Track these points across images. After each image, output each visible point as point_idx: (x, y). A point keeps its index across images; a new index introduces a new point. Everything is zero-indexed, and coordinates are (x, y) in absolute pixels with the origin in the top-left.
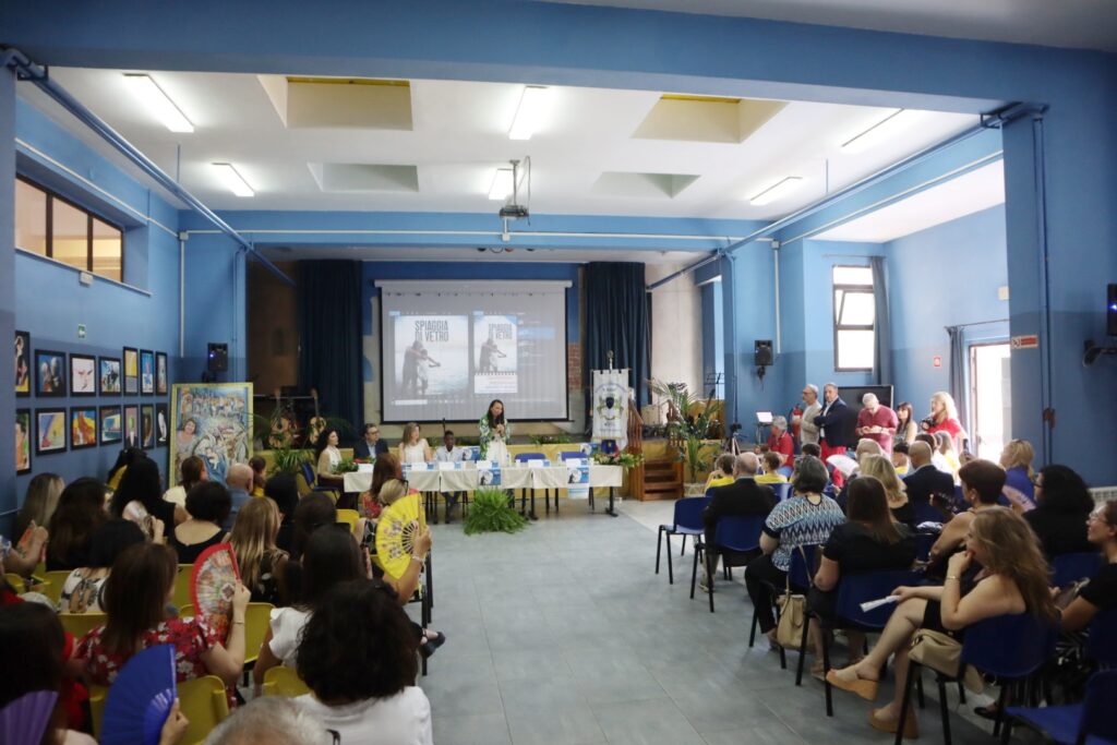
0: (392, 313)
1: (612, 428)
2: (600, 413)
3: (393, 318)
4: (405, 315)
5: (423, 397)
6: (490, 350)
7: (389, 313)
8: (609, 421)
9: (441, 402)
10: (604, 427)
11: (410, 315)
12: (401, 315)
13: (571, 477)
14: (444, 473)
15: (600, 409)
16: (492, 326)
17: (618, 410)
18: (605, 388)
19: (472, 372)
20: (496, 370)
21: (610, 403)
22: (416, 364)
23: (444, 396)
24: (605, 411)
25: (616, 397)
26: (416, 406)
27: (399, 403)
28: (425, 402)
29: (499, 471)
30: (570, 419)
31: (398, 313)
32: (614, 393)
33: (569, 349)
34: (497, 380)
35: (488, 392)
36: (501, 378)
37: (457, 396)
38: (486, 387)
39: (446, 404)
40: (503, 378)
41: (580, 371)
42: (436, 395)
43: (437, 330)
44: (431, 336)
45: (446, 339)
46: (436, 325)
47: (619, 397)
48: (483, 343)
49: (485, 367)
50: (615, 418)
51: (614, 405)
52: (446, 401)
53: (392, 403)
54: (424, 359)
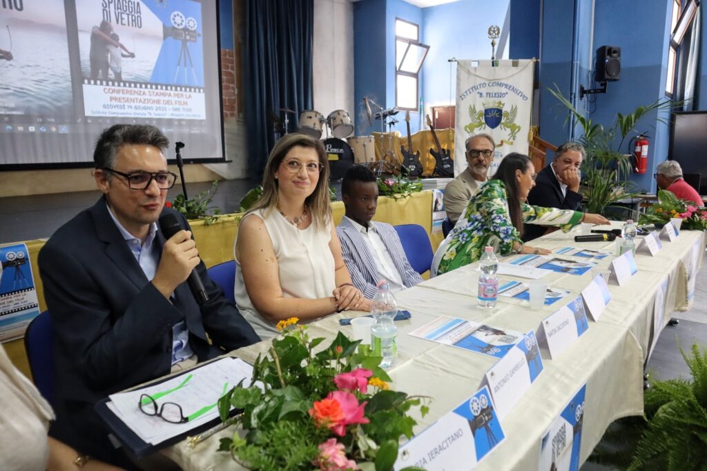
6: (107, 43)
9: (21, 129)
15: (470, 128)
17: (509, 131)
18: (483, 90)
19: (78, 78)
20: (118, 79)
21: (493, 118)
23: (27, 119)
25: (507, 108)
30: (227, 159)
32: (503, 100)
33: (222, 57)
34: (121, 95)
35: (107, 115)
36: (127, 92)
37: (53, 120)
38: (104, 106)
39: (32, 133)
40: (131, 92)
41: (236, 90)
42: (10, 116)
45: (19, 6)
47: (514, 107)
48: (94, 27)
49: (100, 71)
50: (504, 143)
51: (503, 121)
52: (32, 129)
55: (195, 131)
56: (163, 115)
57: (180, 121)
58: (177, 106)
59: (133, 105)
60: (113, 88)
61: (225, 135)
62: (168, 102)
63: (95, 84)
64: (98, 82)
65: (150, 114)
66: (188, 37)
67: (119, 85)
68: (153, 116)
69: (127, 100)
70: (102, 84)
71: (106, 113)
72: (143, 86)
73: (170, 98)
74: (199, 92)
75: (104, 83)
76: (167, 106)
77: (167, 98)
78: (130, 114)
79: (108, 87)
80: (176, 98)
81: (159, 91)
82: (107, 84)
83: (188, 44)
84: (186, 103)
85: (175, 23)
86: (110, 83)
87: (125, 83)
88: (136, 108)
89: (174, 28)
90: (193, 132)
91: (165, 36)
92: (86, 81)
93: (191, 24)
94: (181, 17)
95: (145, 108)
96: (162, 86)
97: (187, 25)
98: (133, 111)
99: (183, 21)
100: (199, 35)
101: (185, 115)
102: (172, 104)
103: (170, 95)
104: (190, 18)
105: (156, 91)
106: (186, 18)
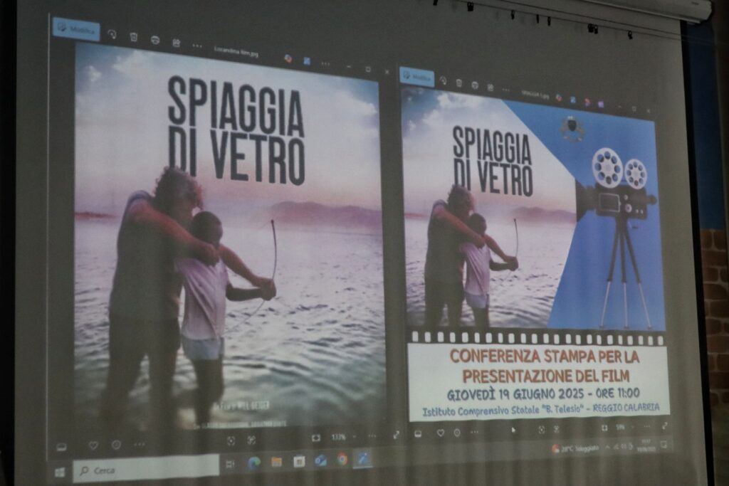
0: (63, 27)
3: (67, 51)
4: (125, 43)
5: (203, 442)
7: (54, 24)
9: (277, 462)
11: (144, 45)
12: (105, 40)
16: (464, 137)
19: (399, 328)
20: (482, 326)
22: (170, 282)
27: (87, 472)
28: (210, 465)
31: (91, 30)
34: (486, 365)
35: (457, 418)
36: (501, 355)
37: (343, 437)
38: (451, 396)
39: (300, 473)
40: (506, 357)
42: (258, 432)
43: (258, 131)
44: (236, 156)
45: (297, 176)
46: (257, 104)
48: (436, 205)
49: (445, 309)
52: (299, 461)
53: (60, 473)
54: (209, 261)
55: (647, 447)
56: (577, 409)
57: (613, 421)
58: (607, 385)
59: (511, 387)
60: (470, 347)
61: (714, 454)
63: (434, 340)
64: (441, 336)
65: (548, 408)
66: (629, 208)
67: (483, 340)
68: (554, 414)
70: (447, 340)
71: (453, 412)
72: (534, 337)
73: (592, 365)
74: (655, 343)
75: (453, 336)
76: (584, 385)
77: (584, 365)
78: (506, 411)
79: (459, 347)
80: (605, 365)
81: (567, 348)
82: (459, 340)
83: (630, 224)
85: (602, 175)
86: (465, 336)
87: (495, 332)
88: (518, 395)
89: (598, 186)
90: (641, 450)
91: (582, 209)
92: (415, 336)
93: (636, 174)
94: (614, 161)
95: (537, 395)
96: (573, 334)
97: (627, 178)
98: (509, 403)
99: (616, 169)
100: (653, 201)
101: (621, 406)
102: (596, 380)
103: (591, 357)
104: (631, 162)
105: (561, 348)
106: (624, 162)
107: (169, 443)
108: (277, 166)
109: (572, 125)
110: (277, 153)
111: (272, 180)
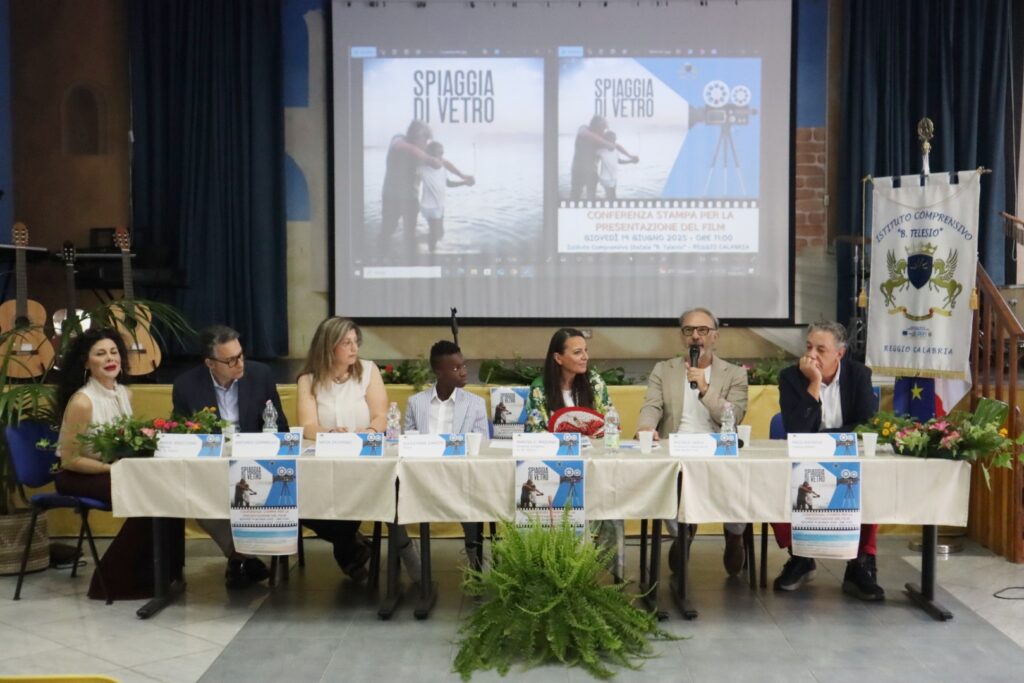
0: (357, 52)
1: (923, 343)
2: (889, 298)
3: (359, 65)
4: (389, 55)
5: (432, 260)
6: (599, 146)
7: (352, 51)
8: (916, 323)
9: (474, 272)
10: (901, 341)
11: (401, 55)
12: (379, 56)
13: (804, 491)
14: (407, 468)
15: (888, 287)
16: (603, 85)
17: (944, 292)
18: (907, 226)
19: (553, 199)
20: (611, 196)
21: (919, 269)
22: (414, 179)
23: (483, 259)
24: (904, 294)
25: (940, 255)
26: (413, 282)
27: (371, 273)
28: (436, 272)
29: (579, 465)
30: (798, 321)
31: (371, 51)
32: (934, 241)
33: (799, 142)
34: (613, 220)
35: (591, 251)
36: (623, 214)
37: (514, 260)
38: (587, 238)
39: (487, 278)
40: (629, 215)
41: (826, 197)
42: (464, 256)
43: (466, 95)
44: (452, 110)
45: (489, 117)
46: (465, 81)
47: (953, 253)
48: (582, 127)
49: (585, 189)
50: (935, 314)
51: (934, 275)
52: (487, 272)
53: (357, 273)
54: (436, 166)
55: (736, 272)
56: (681, 248)
57: (709, 256)
58: (706, 232)
59: (630, 233)
60: (601, 210)
61: (798, 278)
62: (689, 227)
63: (577, 206)
64: (581, 204)
65: (657, 246)
66: (733, 119)
67: (611, 206)
68: (662, 250)
69: (622, 227)
70: (585, 206)
71: (588, 248)
72: (650, 204)
73: (694, 220)
74: (749, 206)
75: (589, 204)
76: (687, 233)
77: (688, 221)
78: (626, 248)
79: (594, 210)
80: (705, 220)
81: (674, 210)
82: (594, 206)
83: (733, 129)
84: (723, 227)
85: (711, 99)
86: (598, 204)
87: (620, 202)
88: (635, 238)
89: (708, 108)
90: (733, 274)
91: (691, 124)
92: (563, 204)
93: (741, 96)
94: (722, 88)
95: (650, 238)
96: (680, 202)
97: (733, 99)
98: (629, 243)
99: (724, 94)
100: (754, 112)
101: (717, 246)
102: (696, 229)
103: (693, 215)
104: (738, 88)
105: (670, 210)
106: (731, 88)
107: (414, 260)
108: (477, 114)
109: (689, 69)
110: (477, 106)
111: (474, 120)
